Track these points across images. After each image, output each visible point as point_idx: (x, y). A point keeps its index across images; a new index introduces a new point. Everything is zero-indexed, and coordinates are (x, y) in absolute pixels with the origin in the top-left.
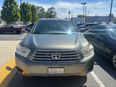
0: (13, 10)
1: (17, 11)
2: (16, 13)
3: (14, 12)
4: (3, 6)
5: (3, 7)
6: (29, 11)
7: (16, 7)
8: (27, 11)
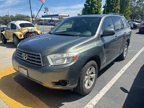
0: (94, 7)
1: (98, 8)
2: (97, 10)
3: (95, 9)
4: (85, 3)
5: (85, 5)
6: (117, 6)
7: (98, 3)
8: (113, 6)
